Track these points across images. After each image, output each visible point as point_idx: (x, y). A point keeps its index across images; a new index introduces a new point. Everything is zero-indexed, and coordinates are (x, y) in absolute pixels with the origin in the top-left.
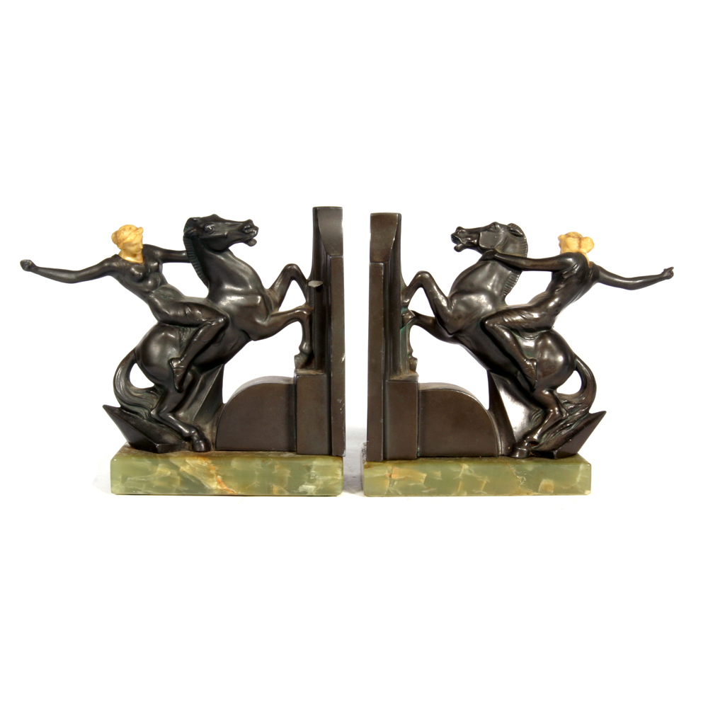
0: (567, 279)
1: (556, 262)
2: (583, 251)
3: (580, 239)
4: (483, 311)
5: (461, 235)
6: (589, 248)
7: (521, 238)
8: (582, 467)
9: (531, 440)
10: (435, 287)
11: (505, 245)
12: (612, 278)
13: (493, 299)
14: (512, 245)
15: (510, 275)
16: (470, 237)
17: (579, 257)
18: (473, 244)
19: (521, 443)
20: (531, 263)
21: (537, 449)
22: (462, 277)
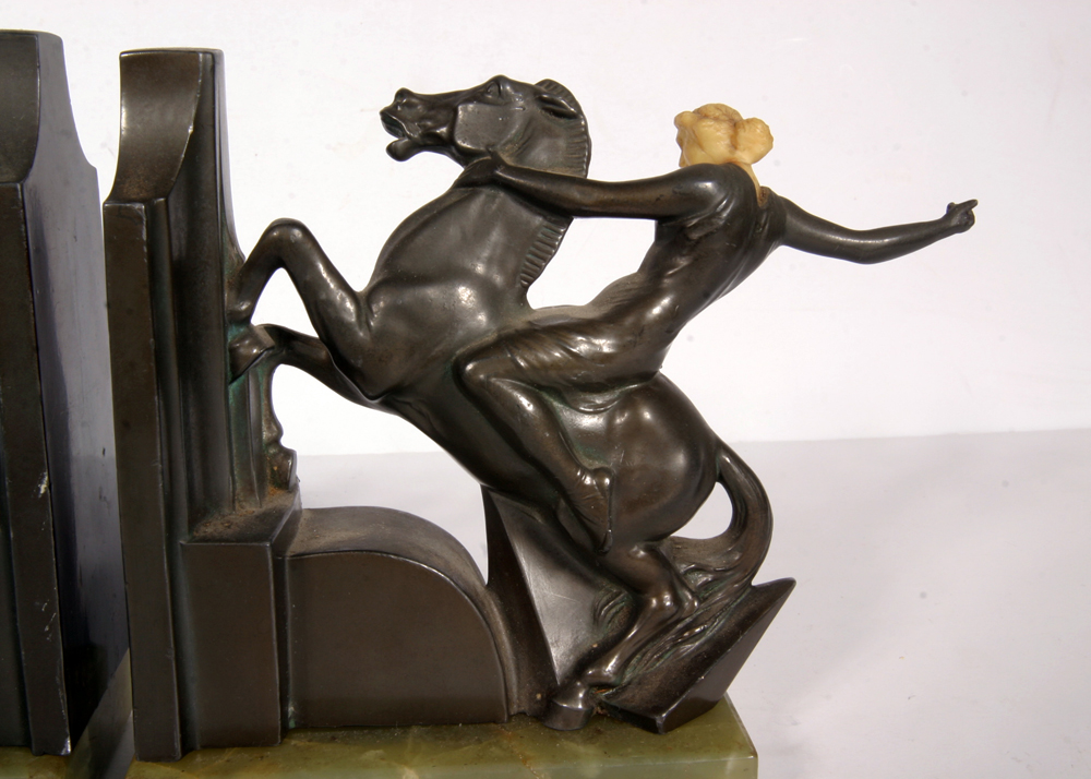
0: (698, 242)
1: (666, 192)
2: (743, 157)
3: (735, 123)
4: (461, 333)
5: (407, 113)
6: (759, 148)
7: (572, 122)
8: (732, 761)
9: (596, 680)
10: (321, 267)
11: (526, 143)
12: (819, 233)
13: (491, 297)
14: (545, 143)
15: (538, 228)
16: (430, 118)
17: (734, 176)
18: (438, 137)
19: (567, 691)
20: (597, 195)
21: (614, 702)
22: (402, 235)
